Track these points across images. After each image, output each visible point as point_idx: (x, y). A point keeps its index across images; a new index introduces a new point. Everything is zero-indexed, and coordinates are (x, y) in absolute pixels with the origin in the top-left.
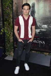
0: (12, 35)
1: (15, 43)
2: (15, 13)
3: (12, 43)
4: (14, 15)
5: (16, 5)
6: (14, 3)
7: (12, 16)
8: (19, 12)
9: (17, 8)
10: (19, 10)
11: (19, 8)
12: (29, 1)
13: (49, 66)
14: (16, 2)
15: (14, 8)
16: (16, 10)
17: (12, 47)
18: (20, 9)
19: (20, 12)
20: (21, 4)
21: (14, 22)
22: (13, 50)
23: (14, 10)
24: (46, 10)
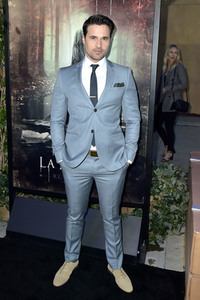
0: (5, 144)
1: (15, 173)
2: (17, 65)
3: (4, 172)
4: (11, 72)
5: (18, 38)
6: (12, 30)
7: (4, 76)
8: (29, 61)
9: (24, 46)
10: (29, 54)
11: (30, 49)
12: (65, 24)
13: (135, 255)
14: (19, 26)
15: (12, 46)
16: (20, 54)
17: (5, 190)
18: (33, 50)
19: (34, 63)
20: (38, 32)
21: (12, 98)
22: (7, 198)
23: (11, 53)
24: (125, 57)
